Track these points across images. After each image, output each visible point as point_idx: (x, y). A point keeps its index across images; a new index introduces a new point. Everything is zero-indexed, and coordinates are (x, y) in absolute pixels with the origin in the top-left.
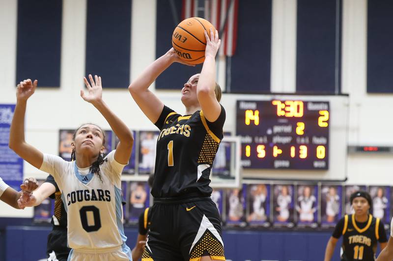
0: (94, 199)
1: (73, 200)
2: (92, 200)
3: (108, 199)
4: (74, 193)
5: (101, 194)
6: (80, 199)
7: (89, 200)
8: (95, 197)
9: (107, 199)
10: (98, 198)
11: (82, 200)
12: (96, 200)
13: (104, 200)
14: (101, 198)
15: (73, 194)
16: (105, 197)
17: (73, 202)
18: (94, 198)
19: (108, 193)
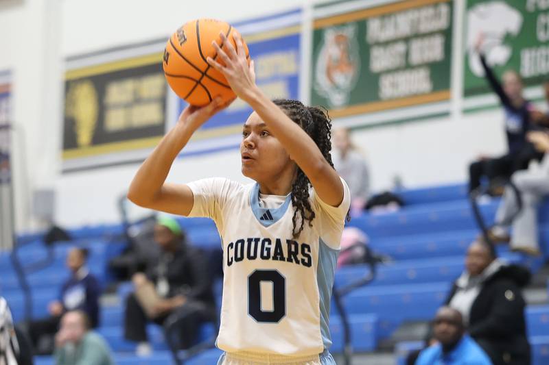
0: (279, 257)
1: (239, 256)
2: (275, 258)
3: (306, 261)
4: (242, 241)
5: (293, 250)
6: (252, 254)
7: (267, 258)
8: (281, 253)
9: (303, 260)
10: (286, 255)
11: (254, 257)
12: (282, 259)
13: (297, 262)
14: (292, 256)
15: (240, 245)
16: (300, 257)
17: (237, 260)
18: (278, 255)
19: (306, 250)
